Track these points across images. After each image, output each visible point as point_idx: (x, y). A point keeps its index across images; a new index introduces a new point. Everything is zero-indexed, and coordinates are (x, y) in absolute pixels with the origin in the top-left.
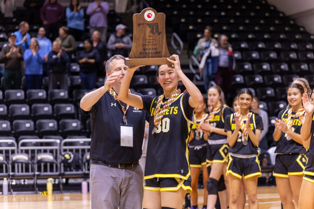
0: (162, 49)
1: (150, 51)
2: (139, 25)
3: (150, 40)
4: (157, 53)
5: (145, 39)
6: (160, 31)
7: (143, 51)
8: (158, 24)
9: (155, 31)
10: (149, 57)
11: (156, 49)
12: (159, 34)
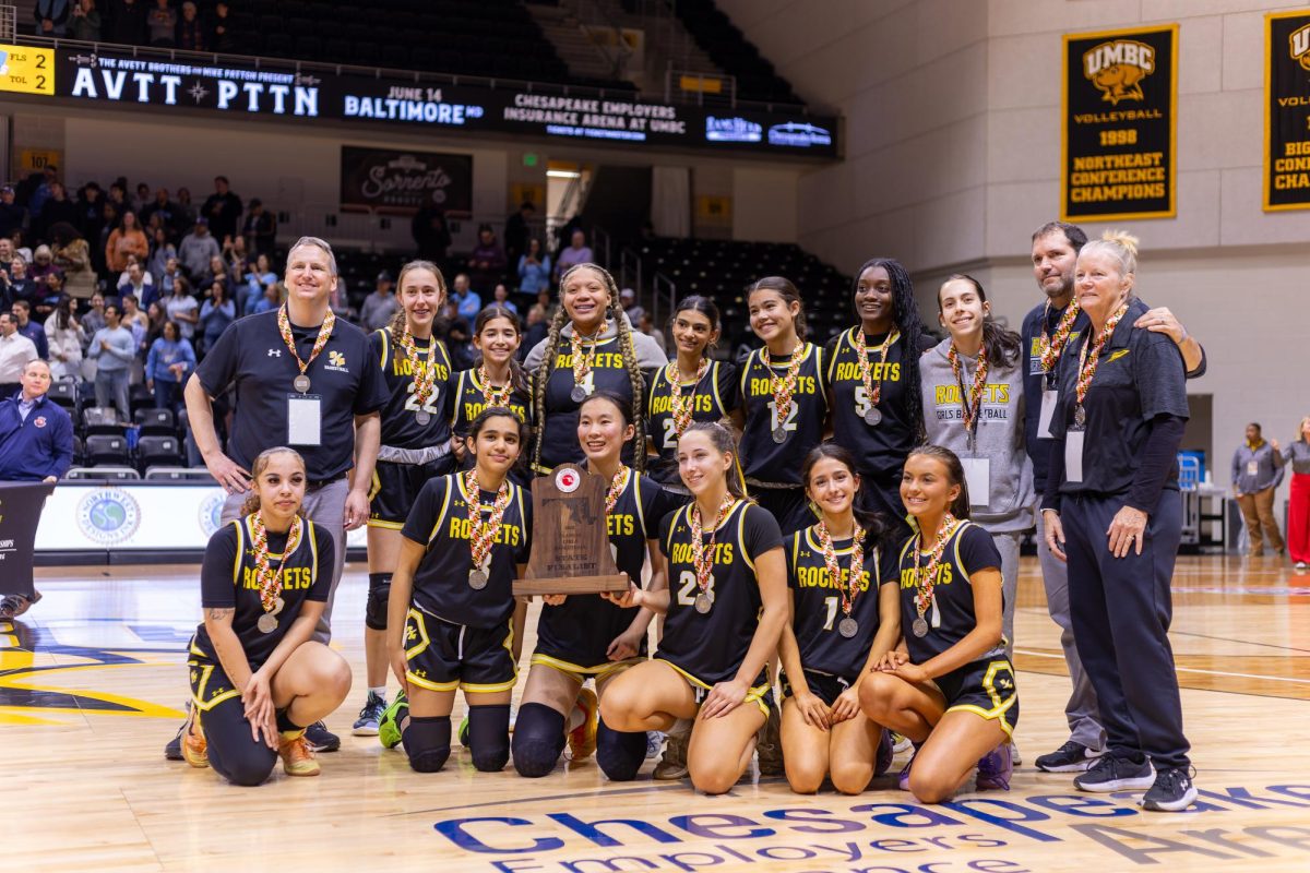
0: (598, 556)
1: (572, 563)
2: (545, 502)
3: (571, 535)
4: (586, 566)
5: (558, 535)
6: (592, 514)
7: (555, 563)
8: (587, 498)
9: (581, 515)
10: (569, 575)
11: (584, 557)
12: (591, 523)
